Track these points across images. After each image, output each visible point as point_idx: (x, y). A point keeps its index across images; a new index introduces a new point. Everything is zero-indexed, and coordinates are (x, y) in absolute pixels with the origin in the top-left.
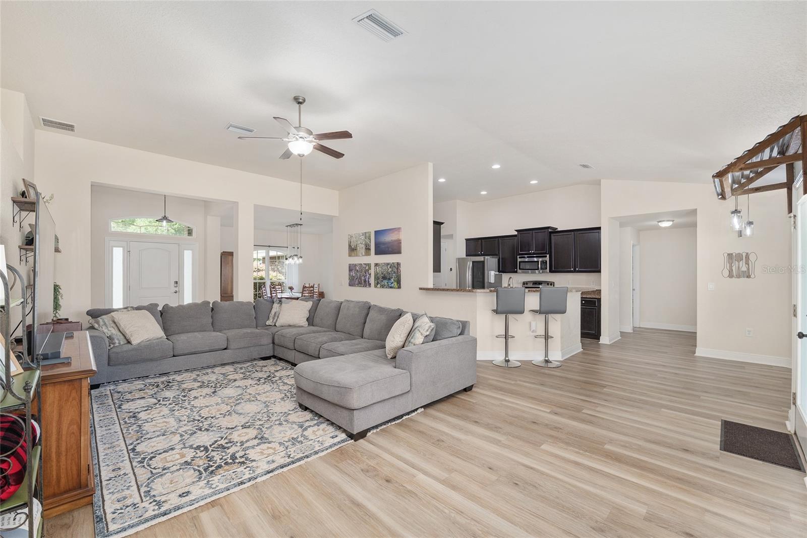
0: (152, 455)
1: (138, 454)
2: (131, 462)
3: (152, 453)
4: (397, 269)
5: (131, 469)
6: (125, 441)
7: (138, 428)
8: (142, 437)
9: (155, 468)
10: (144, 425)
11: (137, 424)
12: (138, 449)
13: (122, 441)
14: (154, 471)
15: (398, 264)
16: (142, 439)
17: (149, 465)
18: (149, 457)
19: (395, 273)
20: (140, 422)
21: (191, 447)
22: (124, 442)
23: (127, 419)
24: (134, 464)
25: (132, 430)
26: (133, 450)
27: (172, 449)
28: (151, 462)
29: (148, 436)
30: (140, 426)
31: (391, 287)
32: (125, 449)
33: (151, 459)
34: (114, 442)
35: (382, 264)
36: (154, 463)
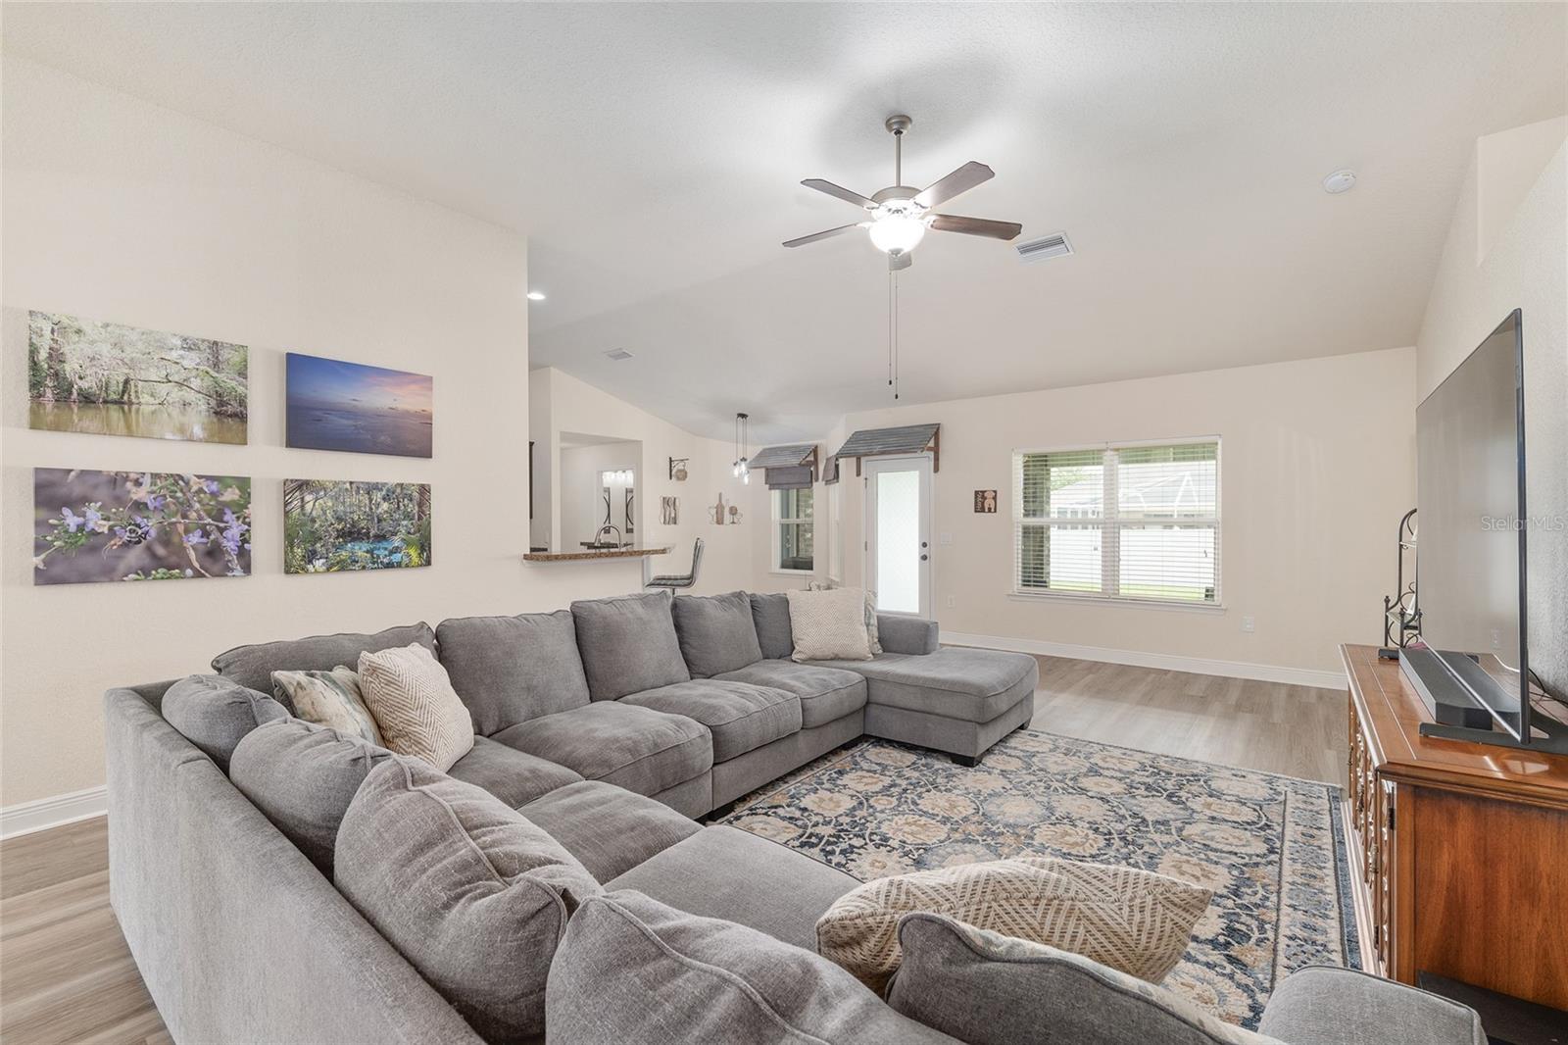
0: (1249, 827)
1: (1267, 840)
2: (1283, 833)
3: (1246, 829)
4: (420, 505)
5: (1286, 826)
6: (1280, 872)
7: (1243, 889)
8: (1245, 865)
9: (1255, 810)
10: (1225, 892)
11: (1239, 901)
12: (1263, 848)
13: (1287, 877)
14: (1258, 808)
15: (424, 490)
16: (1247, 860)
17: (1259, 816)
18: (1253, 827)
19: (408, 516)
20: (1230, 903)
21: (1186, 809)
22: (1284, 873)
23: (1256, 935)
24: (1279, 829)
25: (1256, 893)
26: (1272, 851)
27: (1213, 818)
28: (1255, 820)
29: (1234, 860)
30: (1236, 893)
31: (389, 566)
32: (1285, 860)
33: (1254, 823)
34: (1302, 884)
35: (336, 484)
36: (1251, 816)
